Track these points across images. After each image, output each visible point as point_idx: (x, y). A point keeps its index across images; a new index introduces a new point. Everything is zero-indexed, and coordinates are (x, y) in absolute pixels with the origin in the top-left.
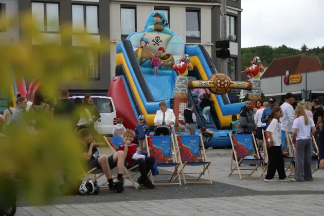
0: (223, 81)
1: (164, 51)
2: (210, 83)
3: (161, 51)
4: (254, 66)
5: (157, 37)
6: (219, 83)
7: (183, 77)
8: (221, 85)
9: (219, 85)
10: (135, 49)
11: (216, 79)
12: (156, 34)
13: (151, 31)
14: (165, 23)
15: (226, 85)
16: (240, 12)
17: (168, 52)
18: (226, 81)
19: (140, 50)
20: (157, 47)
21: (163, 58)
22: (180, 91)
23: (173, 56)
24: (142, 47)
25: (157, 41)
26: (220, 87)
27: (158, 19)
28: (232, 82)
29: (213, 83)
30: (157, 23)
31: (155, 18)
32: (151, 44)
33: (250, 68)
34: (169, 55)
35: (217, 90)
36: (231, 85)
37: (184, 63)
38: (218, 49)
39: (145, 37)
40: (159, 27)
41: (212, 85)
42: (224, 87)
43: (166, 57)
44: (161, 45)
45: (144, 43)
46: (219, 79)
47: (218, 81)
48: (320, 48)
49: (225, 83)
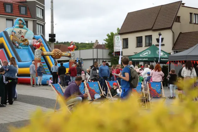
0: (58, 52)
1: (24, 38)
2: (52, 53)
3: (22, 38)
4: (72, 46)
5: (21, 31)
6: (57, 53)
7: (39, 50)
8: (57, 54)
9: (56, 54)
10: (9, 36)
11: (55, 51)
12: (20, 29)
13: (17, 27)
14: (24, 24)
15: (59, 54)
16: (44, 24)
17: (25, 38)
18: (60, 53)
19: (12, 37)
20: (20, 35)
21: (23, 41)
22: (37, 57)
23: (28, 40)
24: (13, 35)
25: (20, 32)
26: (57, 55)
27: (21, 22)
28: (62, 53)
29: (54, 53)
30: (20, 24)
31: (19, 21)
32: (17, 34)
33: (70, 47)
34: (26, 40)
35: (55, 57)
36: (62, 55)
37: (39, 43)
38: (50, 38)
39: (14, 30)
40: (21, 25)
41: (53, 54)
42: (59, 56)
43: (25, 40)
44: (22, 34)
45: (13, 33)
46: (56, 51)
47: (56, 52)
48: (63, 42)
49: (59, 53)
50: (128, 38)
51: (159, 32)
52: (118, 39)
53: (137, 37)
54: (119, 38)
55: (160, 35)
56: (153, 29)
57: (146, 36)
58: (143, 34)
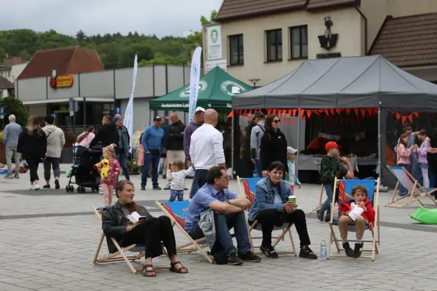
50: (242, 35)
51: (327, 15)
52: (214, 37)
53: (268, 32)
54: (217, 35)
55: (329, 24)
56: (310, 6)
57: (292, 29)
58: (284, 23)
